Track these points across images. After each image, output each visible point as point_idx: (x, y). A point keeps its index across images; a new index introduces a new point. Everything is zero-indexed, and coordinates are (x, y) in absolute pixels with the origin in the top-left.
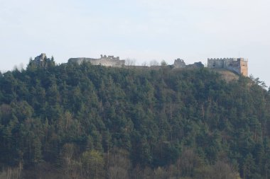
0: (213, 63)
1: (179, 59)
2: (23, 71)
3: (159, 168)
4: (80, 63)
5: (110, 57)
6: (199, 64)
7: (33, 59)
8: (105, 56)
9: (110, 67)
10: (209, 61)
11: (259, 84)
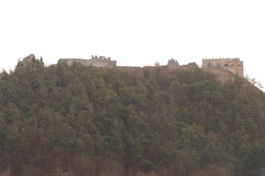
0: (208, 63)
1: (172, 60)
2: (11, 72)
3: (152, 172)
4: (69, 64)
5: (101, 57)
6: (194, 64)
7: (22, 60)
8: (96, 57)
9: (101, 67)
10: (204, 61)
11: (256, 85)
